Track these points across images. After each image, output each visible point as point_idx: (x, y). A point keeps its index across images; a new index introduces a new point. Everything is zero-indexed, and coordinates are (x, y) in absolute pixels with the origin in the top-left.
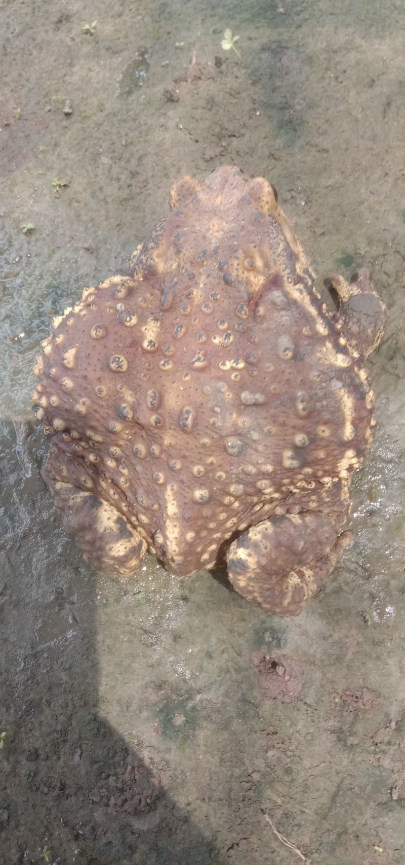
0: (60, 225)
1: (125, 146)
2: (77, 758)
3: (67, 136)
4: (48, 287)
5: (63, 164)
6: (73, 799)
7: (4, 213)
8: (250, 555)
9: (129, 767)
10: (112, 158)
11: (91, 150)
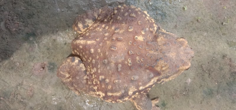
0: (185, 18)
1: (209, 41)
2: (23, 8)
3: (215, 23)
4: (165, 12)
5: (205, 21)
6: (11, 6)
7: (191, 1)
8: (76, 63)
9: (19, 23)
10: (206, 36)
11: (209, 30)
